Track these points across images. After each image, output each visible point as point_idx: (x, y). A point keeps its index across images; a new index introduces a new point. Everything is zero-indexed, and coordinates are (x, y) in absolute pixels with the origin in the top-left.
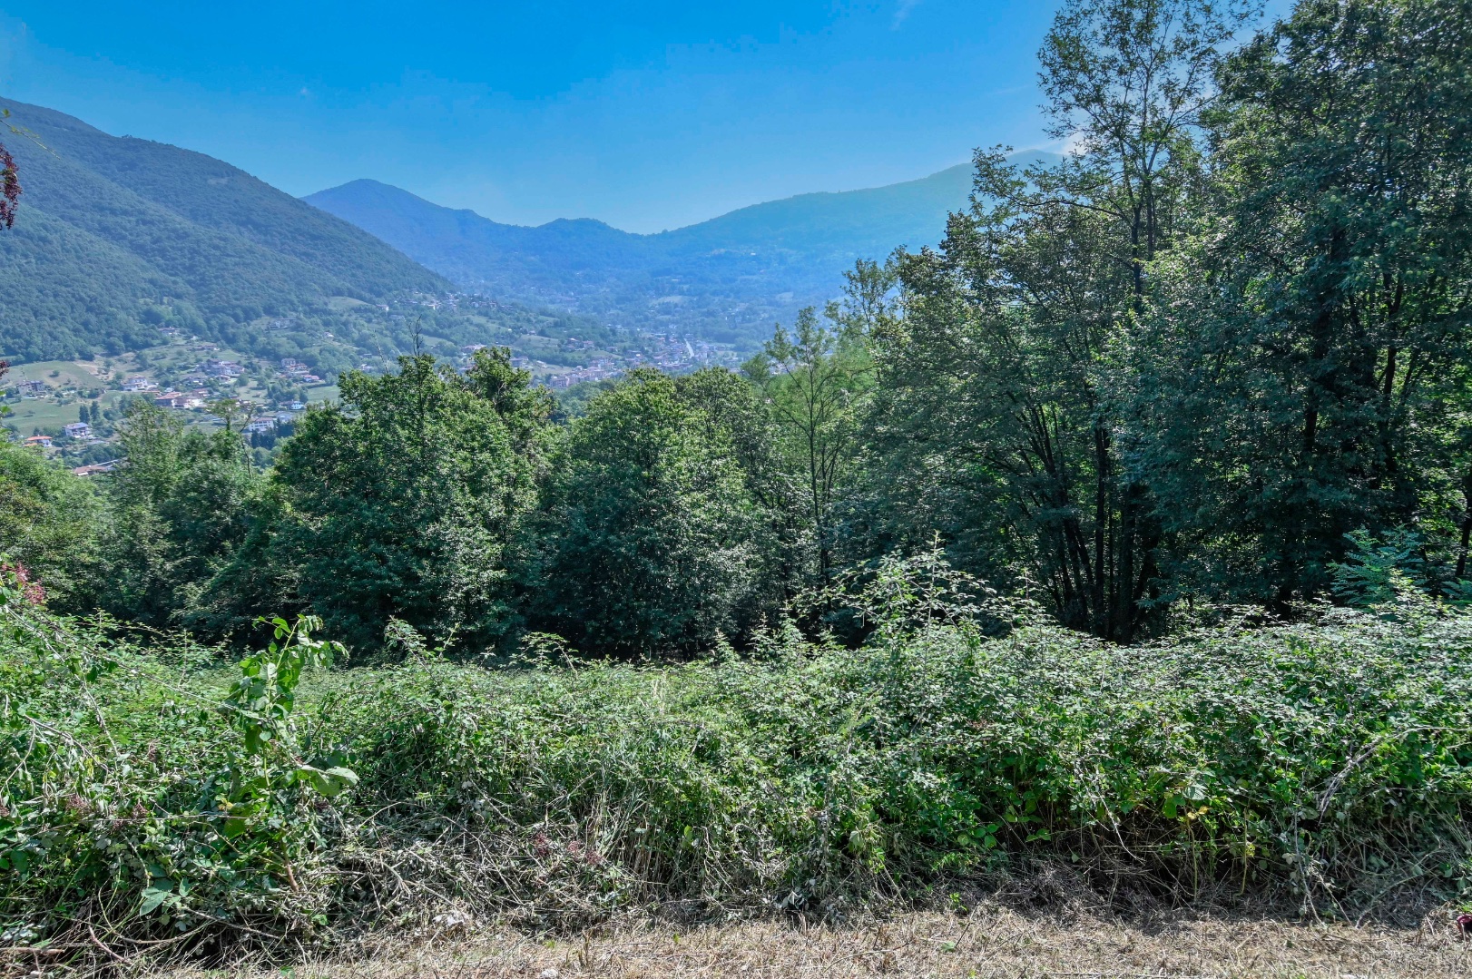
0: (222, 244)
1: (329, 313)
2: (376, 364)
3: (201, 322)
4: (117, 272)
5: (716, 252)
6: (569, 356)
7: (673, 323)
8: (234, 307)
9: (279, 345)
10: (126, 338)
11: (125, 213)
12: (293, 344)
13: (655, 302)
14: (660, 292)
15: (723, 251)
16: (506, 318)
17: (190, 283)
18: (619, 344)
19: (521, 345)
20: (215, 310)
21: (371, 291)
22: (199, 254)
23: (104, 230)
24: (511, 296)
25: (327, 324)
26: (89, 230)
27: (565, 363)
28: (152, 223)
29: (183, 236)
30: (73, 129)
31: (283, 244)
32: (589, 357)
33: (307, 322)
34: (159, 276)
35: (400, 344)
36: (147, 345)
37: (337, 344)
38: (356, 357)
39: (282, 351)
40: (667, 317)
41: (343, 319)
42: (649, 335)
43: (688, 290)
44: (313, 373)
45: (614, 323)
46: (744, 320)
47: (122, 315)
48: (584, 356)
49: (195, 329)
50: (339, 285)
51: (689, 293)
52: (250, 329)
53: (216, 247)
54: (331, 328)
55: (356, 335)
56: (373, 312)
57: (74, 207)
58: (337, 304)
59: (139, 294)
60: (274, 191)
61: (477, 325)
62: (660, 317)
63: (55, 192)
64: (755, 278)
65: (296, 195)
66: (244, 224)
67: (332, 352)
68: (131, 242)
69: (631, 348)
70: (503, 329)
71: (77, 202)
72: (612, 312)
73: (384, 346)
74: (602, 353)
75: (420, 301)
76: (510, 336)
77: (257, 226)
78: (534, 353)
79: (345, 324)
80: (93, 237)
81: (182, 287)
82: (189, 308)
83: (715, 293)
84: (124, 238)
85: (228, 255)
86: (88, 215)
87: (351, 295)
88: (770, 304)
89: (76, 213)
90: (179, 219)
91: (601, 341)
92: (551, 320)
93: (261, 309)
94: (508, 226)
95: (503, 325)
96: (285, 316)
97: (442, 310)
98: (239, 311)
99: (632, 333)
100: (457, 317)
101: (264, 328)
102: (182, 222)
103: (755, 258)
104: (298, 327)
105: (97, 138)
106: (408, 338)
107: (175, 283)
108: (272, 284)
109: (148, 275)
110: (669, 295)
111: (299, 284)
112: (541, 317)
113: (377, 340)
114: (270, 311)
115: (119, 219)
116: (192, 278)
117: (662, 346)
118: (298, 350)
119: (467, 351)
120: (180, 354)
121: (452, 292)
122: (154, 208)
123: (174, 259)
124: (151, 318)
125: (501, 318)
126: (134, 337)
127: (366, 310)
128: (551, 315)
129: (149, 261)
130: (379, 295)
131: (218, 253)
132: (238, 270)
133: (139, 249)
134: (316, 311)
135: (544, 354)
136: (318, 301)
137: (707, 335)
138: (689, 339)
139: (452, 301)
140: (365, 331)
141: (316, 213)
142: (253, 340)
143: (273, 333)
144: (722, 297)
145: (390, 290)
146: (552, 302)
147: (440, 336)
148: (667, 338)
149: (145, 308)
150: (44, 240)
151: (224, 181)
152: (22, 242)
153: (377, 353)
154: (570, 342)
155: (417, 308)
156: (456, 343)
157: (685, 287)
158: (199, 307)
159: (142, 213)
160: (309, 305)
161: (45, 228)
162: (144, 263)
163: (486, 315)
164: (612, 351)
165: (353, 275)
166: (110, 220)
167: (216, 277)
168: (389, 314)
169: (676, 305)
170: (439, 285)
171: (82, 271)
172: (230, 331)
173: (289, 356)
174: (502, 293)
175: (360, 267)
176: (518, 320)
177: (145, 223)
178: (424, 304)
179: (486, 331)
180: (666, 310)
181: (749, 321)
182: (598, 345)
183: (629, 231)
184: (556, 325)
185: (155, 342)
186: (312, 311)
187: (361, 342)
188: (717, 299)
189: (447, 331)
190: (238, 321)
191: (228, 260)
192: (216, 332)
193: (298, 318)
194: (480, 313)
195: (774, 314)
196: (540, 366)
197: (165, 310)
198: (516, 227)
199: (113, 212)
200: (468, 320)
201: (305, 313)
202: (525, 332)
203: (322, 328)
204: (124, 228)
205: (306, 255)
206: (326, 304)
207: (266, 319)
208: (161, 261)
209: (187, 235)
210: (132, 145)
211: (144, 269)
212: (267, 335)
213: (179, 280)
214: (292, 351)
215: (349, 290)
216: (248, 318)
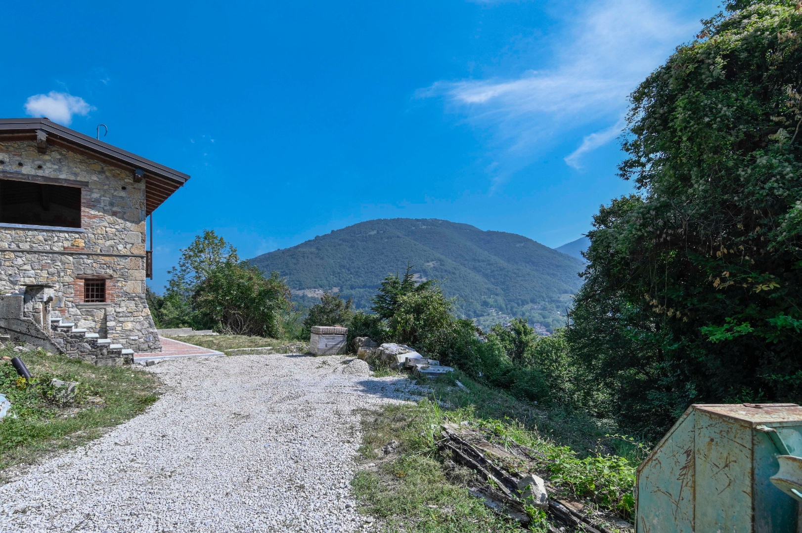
0: (517, 271)
1: (560, 302)
3: (504, 306)
4: (476, 285)
8: (518, 299)
9: (534, 317)
10: (475, 312)
11: (483, 261)
12: (541, 316)
17: (502, 289)
20: (510, 301)
22: (507, 276)
23: (475, 268)
25: (558, 307)
28: (492, 264)
29: (502, 269)
30: (471, 230)
31: (543, 270)
33: (548, 306)
34: (491, 286)
36: (482, 315)
37: (561, 317)
39: (535, 320)
41: (566, 305)
44: (547, 331)
47: (475, 303)
49: (501, 309)
50: (566, 288)
52: (523, 309)
53: (515, 273)
54: (560, 309)
57: (466, 260)
58: (564, 297)
59: (483, 294)
60: (543, 247)
63: (461, 255)
65: (553, 247)
66: (527, 262)
67: (558, 321)
68: (483, 273)
71: (467, 258)
77: (533, 263)
80: (470, 271)
81: (499, 291)
82: (501, 300)
84: (481, 271)
85: (519, 277)
86: (470, 263)
87: (571, 293)
93: (529, 300)
96: (539, 303)
98: (520, 301)
101: (529, 309)
102: (503, 263)
104: (544, 309)
105: (478, 232)
107: (496, 289)
108: (535, 288)
109: (487, 286)
111: (547, 288)
114: (533, 301)
115: (480, 264)
116: (503, 287)
118: (542, 319)
120: (493, 319)
122: (493, 258)
123: (498, 279)
124: (485, 304)
126: (478, 312)
129: (488, 280)
131: (515, 276)
132: (522, 283)
133: (486, 276)
134: (554, 301)
136: (555, 296)
141: (561, 255)
143: (533, 311)
149: (484, 300)
150: (454, 273)
151: (522, 245)
152: (447, 274)
158: (504, 299)
159: (488, 261)
160: (551, 298)
161: (455, 269)
162: (487, 281)
165: (574, 283)
166: (477, 264)
167: (513, 286)
171: (464, 285)
172: (515, 310)
173: (538, 322)
177: (489, 265)
185: (485, 314)
186: (552, 301)
190: (518, 305)
191: (518, 279)
192: (509, 311)
193: (545, 304)
197: (491, 301)
199: (479, 261)
201: (549, 302)
203: (555, 309)
204: (481, 267)
205: (553, 274)
206: (559, 297)
207: (531, 305)
208: (493, 280)
209: (504, 268)
210: (490, 233)
211: (486, 283)
212: (530, 312)
213: (498, 288)
214: (539, 320)
215: (571, 290)
216: (523, 304)
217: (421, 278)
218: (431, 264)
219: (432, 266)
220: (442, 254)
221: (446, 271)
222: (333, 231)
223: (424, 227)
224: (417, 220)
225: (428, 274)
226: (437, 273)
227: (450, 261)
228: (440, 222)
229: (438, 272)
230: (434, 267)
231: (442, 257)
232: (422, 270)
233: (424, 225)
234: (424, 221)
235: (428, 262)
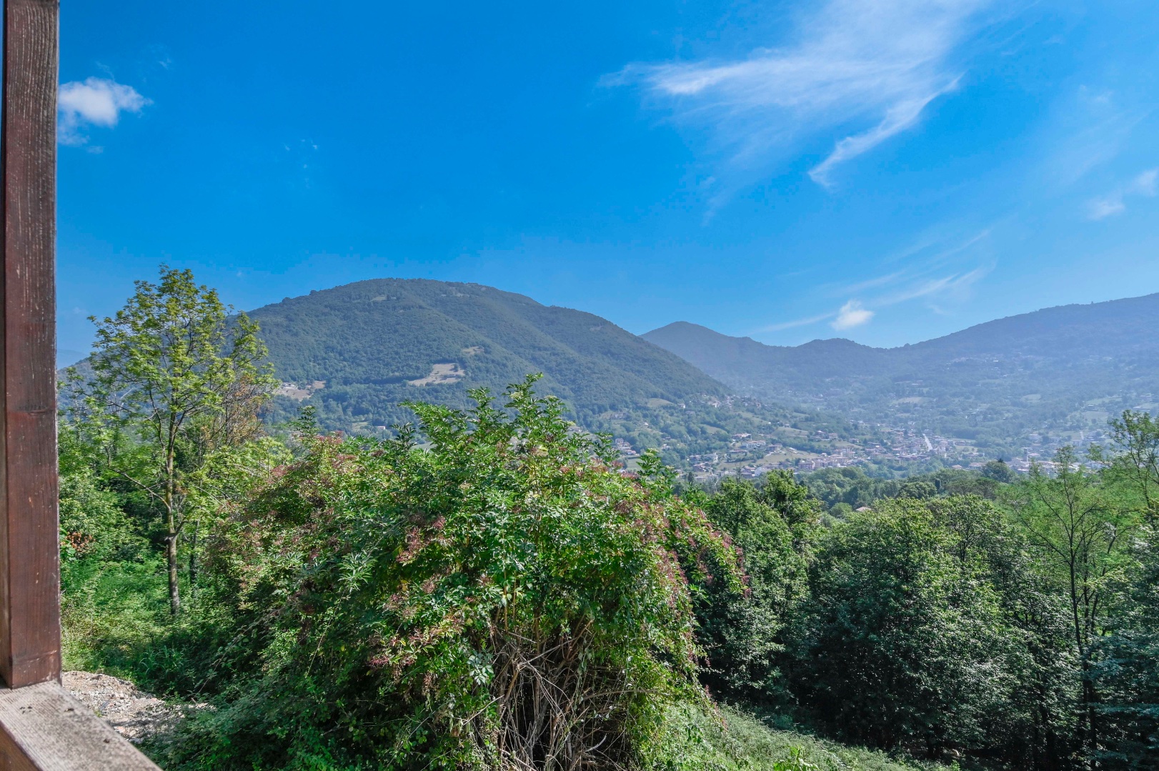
0: (592, 366)
1: (647, 409)
2: (673, 444)
3: (574, 414)
5: (957, 360)
6: (816, 445)
7: (912, 420)
8: (593, 405)
9: (615, 430)
11: (546, 349)
12: (624, 429)
13: (895, 402)
14: (900, 394)
15: (963, 359)
16: (767, 414)
17: (572, 389)
18: (860, 437)
19: (777, 435)
20: (583, 406)
21: (675, 395)
22: (579, 372)
23: (534, 359)
24: (773, 398)
25: (645, 416)
26: (526, 359)
27: (812, 450)
28: (558, 354)
29: (572, 362)
30: (528, 304)
31: (626, 365)
32: (833, 446)
33: (633, 414)
35: (690, 432)
37: (650, 430)
38: (661, 439)
39: (616, 433)
40: (907, 415)
41: (655, 413)
42: (888, 430)
43: (928, 392)
44: (633, 449)
45: (857, 419)
46: (985, 418)
48: (828, 445)
49: (570, 418)
50: (656, 391)
51: (929, 395)
52: (600, 418)
53: (589, 368)
54: (649, 419)
55: (662, 425)
56: (675, 409)
57: (521, 347)
58: (653, 404)
60: (626, 333)
61: (746, 419)
62: (899, 415)
63: (514, 339)
64: (997, 381)
65: (637, 334)
66: (606, 354)
67: (646, 435)
69: (871, 440)
70: (765, 422)
71: (523, 344)
72: (856, 410)
73: (680, 432)
74: (845, 444)
75: (707, 401)
76: (769, 427)
77: (613, 355)
78: (788, 441)
79: (656, 417)
80: (527, 363)
81: (568, 392)
82: (570, 406)
83: (954, 395)
84: (542, 363)
85: (595, 373)
86: (527, 351)
87: (662, 397)
88: (1014, 404)
89: (521, 350)
90: (572, 352)
91: (845, 434)
92: (803, 416)
93: (608, 406)
94: (775, 347)
95: (765, 419)
96: (621, 411)
97: (721, 408)
98: (596, 407)
99: (872, 428)
100: (731, 413)
101: (608, 418)
102: (572, 353)
103: (997, 364)
104: (628, 418)
105: (538, 308)
106: (695, 427)
107: (564, 389)
108: (617, 390)
109: (551, 385)
110: (908, 396)
111: (632, 390)
112: (795, 414)
113: (675, 428)
114: (613, 407)
115: (541, 353)
116: (574, 387)
117: (901, 439)
118: (626, 433)
119: (735, 438)
121: (729, 395)
122: (560, 346)
123: (566, 376)
125: (763, 414)
127: (671, 408)
128: (803, 413)
130: (680, 397)
131: (589, 371)
132: (599, 382)
133: (549, 370)
134: (640, 408)
135: (796, 442)
136: (641, 401)
137: (945, 431)
138: (927, 434)
139: (729, 402)
140: (668, 422)
141: (649, 345)
142: (601, 426)
143: (613, 421)
144: (962, 399)
145: (687, 394)
146: (805, 402)
147: (718, 426)
148: (906, 433)
150: (505, 365)
151: (598, 329)
152: (495, 367)
153: (673, 437)
154: (817, 434)
155: (705, 406)
156: (728, 432)
157: (925, 390)
159: (553, 349)
160: (636, 404)
161: (506, 359)
162: (551, 378)
163: (753, 411)
164: (854, 442)
165: (666, 384)
166: (537, 354)
167: (586, 386)
168: (685, 410)
169: (915, 405)
170: (721, 389)
172: (589, 419)
173: (621, 437)
174: (765, 395)
175: (670, 379)
176: (776, 415)
177: (554, 354)
178: (709, 403)
179: (751, 424)
180: (906, 408)
181: (992, 419)
182: (842, 437)
183: (873, 346)
184: (807, 420)
186: (637, 407)
187: (665, 430)
188: (957, 400)
189: (723, 423)
190: (594, 413)
191: (594, 376)
192: (581, 420)
193: (628, 412)
194: (748, 410)
195: (1019, 414)
196: (791, 452)
198: (780, 348)
199: (540, 349)
200: (739, 415)
201: (633, 409)
202: (782, 425)
203: (642, 419)
204: (544, 358)
205: (639, 371)
206: (646, 403)
207: (610, 412)
208: (559, 377)
209: (575, 361)
210: (555, 310)
211: (550, 381)
212: (609, 423)
213: (567, 388)
214: (622, 433)
215: (662, 394)
216: (600, 412)
217: (457, 371)
218: (471, 351)
219: (473, 353)
220: (488, 337)
221: (493, 361)
222: (313, 292)
223: (459, 295)
224: (450, 284)
225: (467, 364)
226: (480, 364)
227: (499, 347)
228: (483, 289)
229: (482, 362)
230: (476, 355)
231: (488, 341)
232: (458, 359)
233: (460, 292)
234: (459, 286)
235: (467, 347)
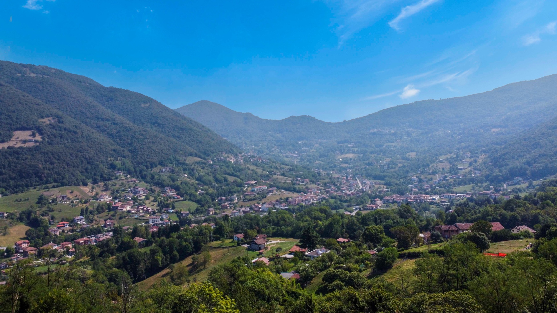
0: (144, 133)
1: (186, 164)
2: (206, 190)
3: (132, 169)
4: (102, 146)
5: (372, 131)
6: (297, 187)
7: (350, 168)
8: (146, 162)
9: (164, 180)
10: (101, 176)
11: (107, 120)
12: (170, 179)
13: (339, 157)
14: (342, 152)
15: (376, 130)
16: (266, 166)
17: (129, 150)
18: (322, 181)
19: (273, 180)
20: (138, 163)
21: (205, 153)
22: (135, 138)
23: (98, 127)
24: (267, 154)
25: (185, 170)
26: (92, 127)
27: (295, 191)
28: (117, 124)
29: (128, 130)
30: (90, 84)
31: (169, 132)
32: (307, 188)
33: (177, 169)
34: (118, 148)
35: (217, 180)
36: (110, 179)
37: (189, 180)
38: (197, 186)
39: (165, 183)
40: (346, 165)
41: (192, 167)
42: (337, 176)
43: (357, 151)
44: (178, 194)
45: (318, 169)
46: (388, 167)
47: (101, 166)
48: (304, 187)
49: (129, 172)
50: (191, 151)
51: (358, 152)
52: (152, 172)
53: (142, 135)
54: (187, 172)
55: (197, 175)
56: (205, 164)
57: (88, 118)
58: (190, 160)
59: (109, 156)
61: (253, 170)
62: (342, 165)
63: (81, 111)
64: (394, 144)
66: (154, 124)
67: (186, 184)
68: (108, 133)
69: (328, 183)
70: (264, 172)
71: (89, 116)
72: (317, 162)
73: (210, 181)
74: (314, 186)
75: (226, 158)
76: (267, 176)
77: (159, 125)
78: (280, 185)
79: (193, 170)
81: (126, 153)
82: (128, 163)
83: (372, 153)
84: (105, 131)
85: (146, 138)
86: (93, 121)
87: (196, 156)
88: (403, 159)
89: (88, 120)
90: (128, 122)
91: (313, 179)
92: (287, 167)
93: (158, 163)
94: (267, 120)
95: (264, 170)
96: (167, 166)
97: (236, 163)
98: (148, 164)
99: (328, 174)
100: (243, 166)
101: (158, 171)
102: (129, 124)
103: (393, 134)
104: (173, 171)
105: (99, 88)
106: (219, 177)
107: (123, 151)
108: (163, 151)
109: (113, 147)
110: (347, 153)
111: (175, 151)
112: (282, 166)
113: (206, 178)
114: (161, 164)
115: (104, 123)
116: (130, 148)
117: (345, 182)
118: (172, 183)
119: (247, 184)
120: (122, 184)
121: (240, 153)
122: (119, 118)
123: (124, 140)
124: (113, 167)
125: (263, 167)
126: (105, 176)
127: (203, 163)
128: (287, 165)
129: (114, 141)
130: (208, 155)
131: (142, 137)
132: (150, 145)
133: (111, 136)
134: (181, 164)
135: (285, 186)
136: (182, 159)
137: (368, 176)
138: (359, 178)
139: (240, 158)
140: (201, 174)
141: (182, 117)
142: (153, 177)
143: (162, 174)
144: (376, 155)
145: (213, 153)
146: (287, 157)
147: (235, 176)
148: (347, 177)
149: (110, 162)
150: (75, 133)
151: (147, 105)
152: (67, 133)
153: (205, 184)
154: (297, 180)
155: (225, 162)
156: (242, 180)
157: (356, 149)
158: (132, 162)
159: (114, 120)
160: (178, 161)
161: (76, 127)
162: (112, 142)
163: (256, 165)
164: (319, 185)
165: (198, 146)
166: (101, 123)
167: (141, 148)
168: (212, 165)
169: (351, 159)
170: (235, 150)
171: (88, 146)
172: (144, 173)
173: (168, 185)
174: (262, 152)
175: (201, 142)
176: (271, 167)
177: (114, 124)
178: (228, 159)
179: (256, 173)
180: (346, 161)
181: (392, 168)
182: (312, 182)
183: (326, 121)
184: (290, 170)
185: (113, 178)
186: (179, 163)
187: (199, 179)
188: (373, 155)
189: (238, 174)
190: (147, 168)
191: (146, 141)
192: (138, 174)
193: (173, 167)
194: (253, 164)
195: (406, 164)
196: (282, 192)
197: (118, 163)
198: (271, 121)
199: (102, 120)
200: (248, 168)
201: (176, 164)
202: (275, 174)
203: (183, 172)
204: (106, 127)
205: (178, 137)
206: (185, 160)
207: (159, 167)
208: (119, 141)
209: (131, 129)
210: (113, 90)
211: (112, 145)
212: (159, 175)
213: (125, 149)
214: (169, 183)
215: (195, 153)
216: (152, 167)
217: (34, 137)
218: (47, 121)
219: (48, 123)
220: (59, 109)
221: (65, 129)
223: (32, 75)
224: (24, 66)
225: (43, 132)
226: (55, 131)
227: (69, 118)
228: (53, 71)
229: (56, 130)
230: (51, 125)
231: (60, 113)
232: (36, 127)
233: (33, 72)
234: (32, 68)
235: (43, 117)
